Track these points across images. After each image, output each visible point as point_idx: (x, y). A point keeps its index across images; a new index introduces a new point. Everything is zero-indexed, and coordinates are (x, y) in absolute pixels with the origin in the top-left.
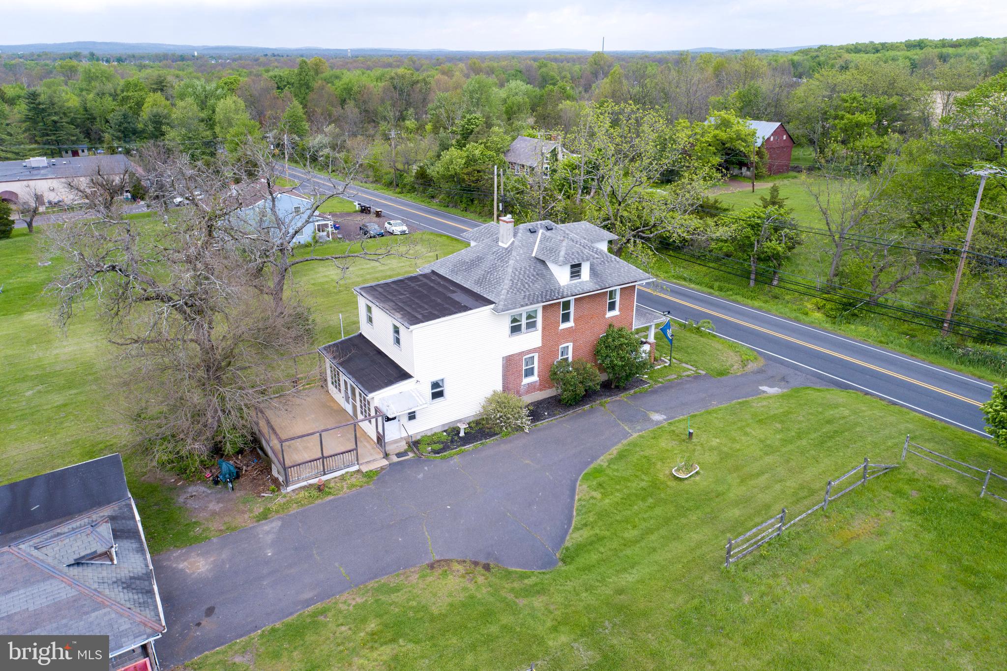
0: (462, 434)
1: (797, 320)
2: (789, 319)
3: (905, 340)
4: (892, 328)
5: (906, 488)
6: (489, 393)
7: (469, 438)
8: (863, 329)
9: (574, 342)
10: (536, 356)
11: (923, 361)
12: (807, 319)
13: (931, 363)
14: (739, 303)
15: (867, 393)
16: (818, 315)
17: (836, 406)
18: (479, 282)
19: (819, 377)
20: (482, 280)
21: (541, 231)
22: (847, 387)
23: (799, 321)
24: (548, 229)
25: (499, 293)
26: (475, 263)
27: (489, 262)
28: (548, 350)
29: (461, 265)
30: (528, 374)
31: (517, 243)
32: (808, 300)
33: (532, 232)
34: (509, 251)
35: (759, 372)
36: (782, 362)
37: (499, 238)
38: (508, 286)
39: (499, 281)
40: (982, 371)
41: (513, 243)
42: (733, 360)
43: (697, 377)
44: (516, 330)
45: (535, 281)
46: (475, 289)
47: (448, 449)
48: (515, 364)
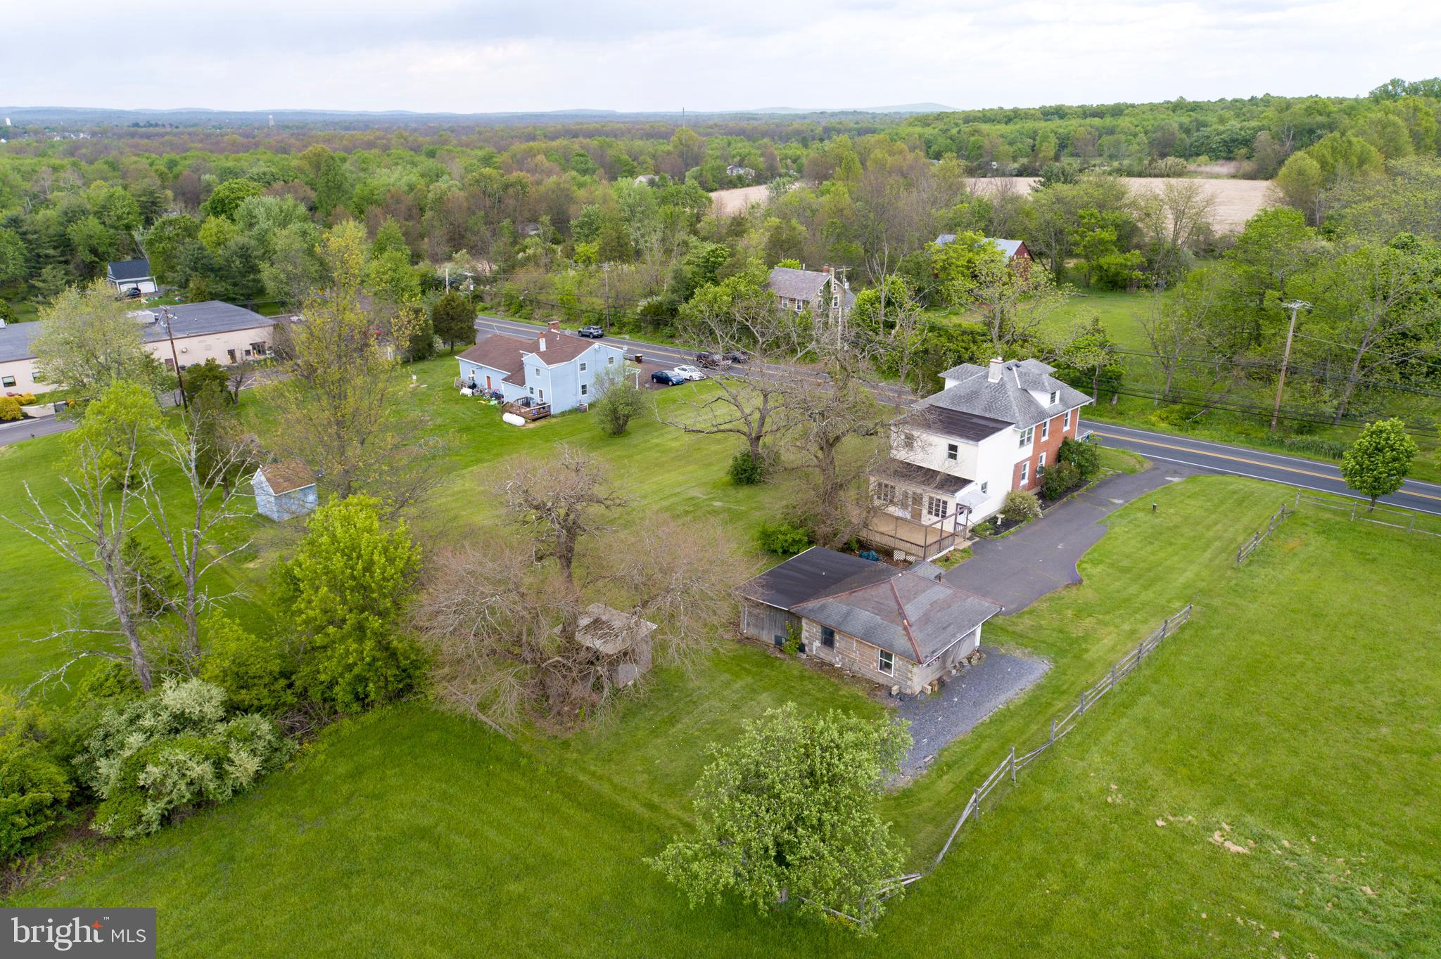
0: (999, 523)
1: (1149, 430)
2: (1143, 429)
3: (1242, 438)
4: (1229, 430)
5: (1306, 521)
6: (1005, 493)
7: (1007, 524)
8: (1207, 432)
9: (1047, 451)
10: (1028, 463)
11: (1264, 451)
12: (1154, 428)
13: (1271, 452)
15: (1240, 476)
16: (1164, 425)
17: (1231, 484)
18: (985, 409)
19: (1200, 468)
20: (988, 408)
21: (1014, 368)
22: (1223, 473)
23: (1153, 431)
24: (1017, 366)
25: (1013, 416)
26: (972, 396)
27: (986, 395)
28: (1035, 458)
29: (957, 398)
30: (1023, 478)
31: (1005, 379)
32: (1151, 414)
33: (1010, 369)
34: (1002, 384)
35: (1155, 469)
36: (1165, 461)
37: (986, 376)
38: (1017, 411)
39: (1007, 408)
40: (1308, 454)
41: (1002, 379)
42: (1133, 462)
43: (1118, 475)
44: (1022, 443)
45: (1030, 407)
46: (987, 415)
47: (996, 534)
48: (1018, 470)
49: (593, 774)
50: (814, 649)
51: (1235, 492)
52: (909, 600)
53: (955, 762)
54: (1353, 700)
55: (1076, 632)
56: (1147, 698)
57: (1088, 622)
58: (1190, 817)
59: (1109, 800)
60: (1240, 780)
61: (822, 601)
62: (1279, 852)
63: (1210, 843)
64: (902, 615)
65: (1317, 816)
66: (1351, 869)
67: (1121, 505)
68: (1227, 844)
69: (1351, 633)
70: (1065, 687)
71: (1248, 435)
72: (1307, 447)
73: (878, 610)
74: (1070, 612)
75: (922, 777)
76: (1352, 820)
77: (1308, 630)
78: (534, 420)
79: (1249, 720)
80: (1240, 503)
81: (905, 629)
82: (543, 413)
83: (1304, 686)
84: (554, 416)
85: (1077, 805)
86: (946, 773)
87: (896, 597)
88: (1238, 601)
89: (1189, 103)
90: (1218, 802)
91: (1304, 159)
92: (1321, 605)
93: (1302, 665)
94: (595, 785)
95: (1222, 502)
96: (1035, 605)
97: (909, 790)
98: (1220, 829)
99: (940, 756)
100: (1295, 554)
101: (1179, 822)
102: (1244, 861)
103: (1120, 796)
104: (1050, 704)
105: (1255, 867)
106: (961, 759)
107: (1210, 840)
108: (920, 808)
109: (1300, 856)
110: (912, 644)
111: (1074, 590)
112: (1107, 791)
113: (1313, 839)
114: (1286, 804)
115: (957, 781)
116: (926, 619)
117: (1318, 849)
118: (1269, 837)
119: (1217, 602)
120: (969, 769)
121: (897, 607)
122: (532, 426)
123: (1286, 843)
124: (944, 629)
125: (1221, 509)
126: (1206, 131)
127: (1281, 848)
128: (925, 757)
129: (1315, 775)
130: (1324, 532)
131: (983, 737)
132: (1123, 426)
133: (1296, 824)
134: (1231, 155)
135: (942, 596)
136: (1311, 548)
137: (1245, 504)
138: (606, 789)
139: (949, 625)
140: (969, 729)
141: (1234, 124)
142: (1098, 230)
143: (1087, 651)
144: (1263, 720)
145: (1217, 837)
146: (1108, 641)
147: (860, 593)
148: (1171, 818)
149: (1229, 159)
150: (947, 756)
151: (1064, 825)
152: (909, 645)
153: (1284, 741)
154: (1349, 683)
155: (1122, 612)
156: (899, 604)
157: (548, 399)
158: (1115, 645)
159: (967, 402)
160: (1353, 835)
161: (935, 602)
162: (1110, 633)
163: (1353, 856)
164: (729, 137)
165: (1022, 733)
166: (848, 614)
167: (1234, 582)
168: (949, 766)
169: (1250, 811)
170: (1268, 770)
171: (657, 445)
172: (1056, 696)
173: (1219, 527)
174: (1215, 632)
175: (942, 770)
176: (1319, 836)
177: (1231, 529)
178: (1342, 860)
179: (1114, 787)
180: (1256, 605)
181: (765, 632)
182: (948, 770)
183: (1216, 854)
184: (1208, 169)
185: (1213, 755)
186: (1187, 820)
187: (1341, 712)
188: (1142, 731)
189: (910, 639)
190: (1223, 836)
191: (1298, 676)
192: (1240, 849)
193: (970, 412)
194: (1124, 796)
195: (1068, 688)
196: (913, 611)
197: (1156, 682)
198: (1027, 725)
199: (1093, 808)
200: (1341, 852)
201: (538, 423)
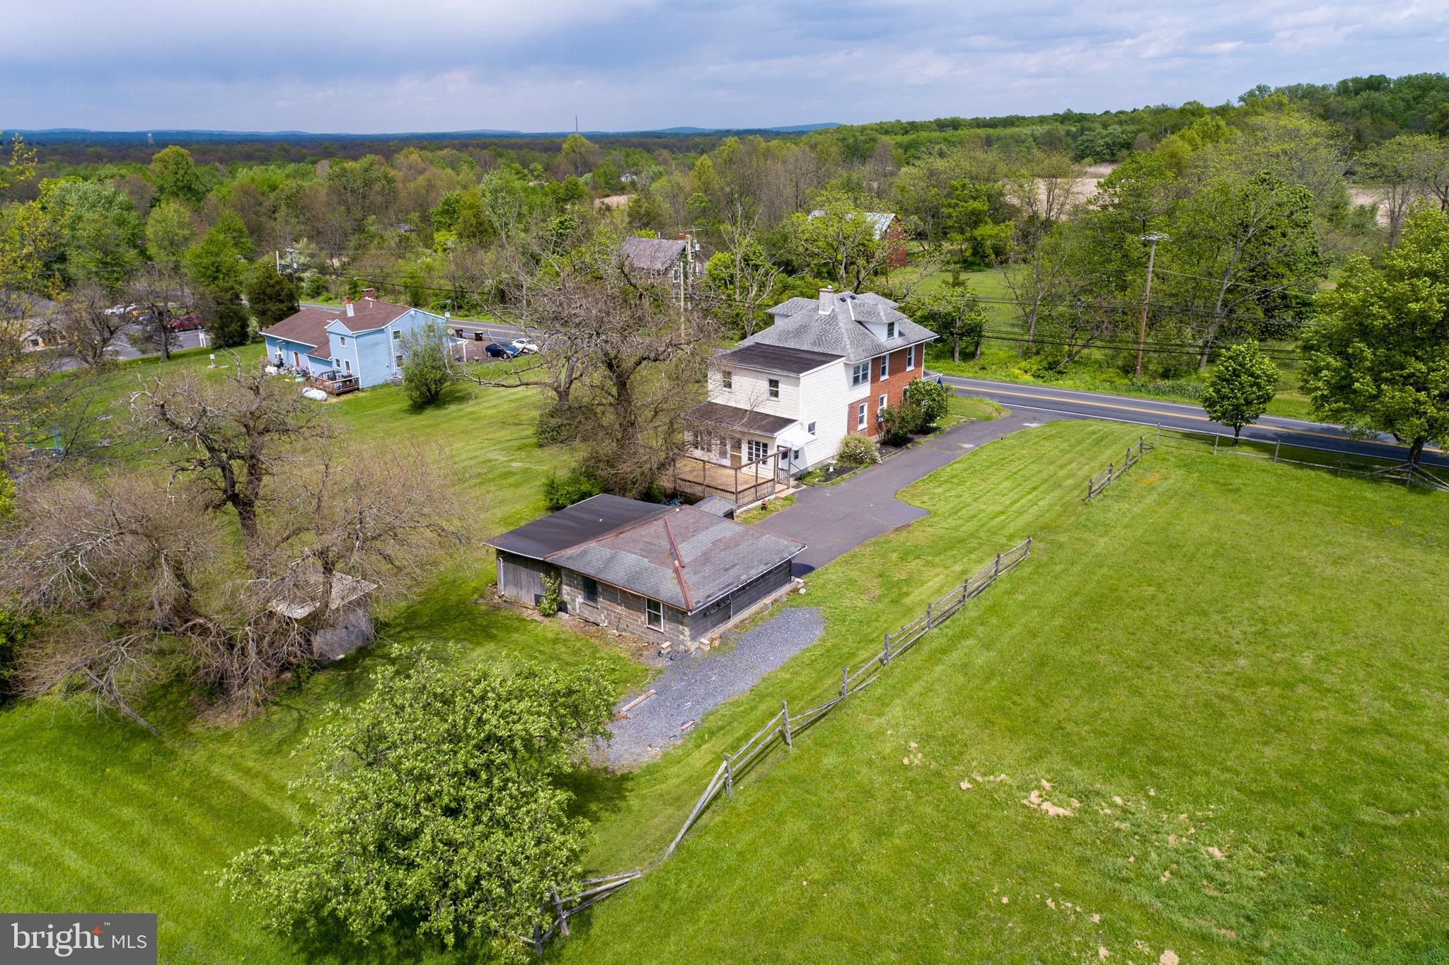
0: (831, 469)
1: (1010, 382)
2: (1004, 382)
3: (1107, 385)
4: (1094, 379)
5: (1167, 457)
6: (840, 438)
7: (839, 472)
8: (1070, 382)
9: (889, 393)
10: (865, 405)
11: (1128, 397)
12: (1016, 380)
13: (1135, 397)
14: (951, 375)
15: (1102, 420)
16: (1027, 377)
17: (1090, 427)
18: (814, 344)
19: (1060, 414)
20: (818, 342)
21: (849, 300)
22: (1085, 418)
23: (1016, 383)
24: (853, 298)
25: (844, 349)
26: (801, 331)
27: (816, 328)
28: (874, 400)
29: (786, 334)
30: (861, 421)
31: (837, 310)
32: (1013, 367)
33: (843, 300)
34: (833, 317)
35: (1012, 417)
36: (1026, 410)
37: (817, 308)
38: (848, 342)
39: (838, 341)
40: (1173, 397)
41: (833, 310)
42: (989, 410)
43: (972, 422)
44: (856, 380)
45: (864, 339)
46: (816, 350)
47: (826, 481)
48: (854, 411)
49: (247, 772)
50: (577, 606)
51: (1094, 433)
52: (685, 538)
53: (721, 728)
54: (1208, 631)
55: (898, 575)
56: (971, 642)
57: (915, 564)
58: (1003, 776)
59: (906, 761)
60: (1070, 727)
61: (583, 546)
62: (1108, 811)
63: (1024, 806)
64: (674, 554)
65: (1157, 764)
66: (1195, 827)
67: (971, 449)
68: (1046, 806)
69: (1209, 562)
70: (874, 635)
71: (1112, 382)
72: (1173, 390)
73: (648, 552)
74: (895, 555)
75: (675, 748)
76: (1200, 766)
77: (1163, 562)
78: (338, 395)
79: (1087, 659)
80: (1097, 442)
81: (676, 571)
82: (350, 386)
83: (1153, 619)
84: (363, 390)
85: (864, 770)
86: (706, 742)
87: (669, 535)
88: (1086, 535)
89: (1076, 115)
90: (1038, 757)
91: (1176, 142)
92: (1178, 536)
93: (1153, 597)
94: (244, 784)
95: (1079, 442)
96: (857, 550)
97: (655, 765)
98: (1039, 787)
99: (703, 721)
100: (1153, 488)
101: (989, 782)
102: (1066, 826)
103: (920, 756)
104: (852, 655)
105: (1078, 832)
106: (730, 724)
107: (1025, 802)
108: (663, 786)
109: (1133, 814)
110: (682, 588)
111: (905, 533)
112: (907, 752)
113: (1152, 793)
114: (1123, 752)
115: (719, 751)
116: (705, 558)
117: (1156, 804)
118: (1098, 793)
119: (1063, 538)
120: (737, 735)
121: (669, 547)
122: (334, 400)
123: (1118, 800)
124: (726, 570)
125: (1077, 449)
126: (1088, 135)
127: (1113, 805)
128: (683, 724)
129: (1159, 716)
130: (1185, 466)
131: (762, 697)
132: (984, 379)
133: (1133, 775)
134: (1115, 158)
135: (728, 534)
136: (1171, 481)
137: (1103, 443)
138: (256, 791)
139: (734, 566)
140: (747, 688)
141: (1116, 129)
142: (971, 201)
143: (907, 594)
144: (1103, 658)
145: (1034, 796)
146: (933, 584)
147: (629, 534)
148: (979, 779)
149: (1113, 162)
150: (712, 722)
151: (842, 795)
152: (678, 589)
153: (1126, 679)
154: (1205, 613)
155: (955, 552)
156: (672, 543)
157: (356, 372)
158: (942, 587)
159: (795, 337)
160: (1200, 784)
161: (720, 540)
162: (937, 575)
163: (1199, 811)
164: (628, 150)
165: (814, 689)
166: (612, 559)
167: (1084, 517)
168: (712, 733)
169: (1079, 764)
170: (1106, 715)
171: (470, 413)
172: (862, 645)
173: (1074, 465)
174: (1058, 569)
175: (702, 737)
176: (1159, 788)
177: (1087, 467)
178: (1185, 815)
179: (913, 745)
180: (1105, 539)
181: (524, 590)
182: (710, 738)
183: (1033, 819)
184: (1092, 170)
185: (1042, 701)
186: (998, 779)
187: (1194, 646)
188: (961, 680)
189: (680, 582)
190: (1041, 796)
191: (1148, 609)
192: (1061, 811)
193: (798, 347)
194: (925, 756)
195: (878, 637)
196: (687, 551)
197: (982, 624)
198: (821, 679)
199: (882, 773)
200: (1183, 807)
201: (343, 398)
